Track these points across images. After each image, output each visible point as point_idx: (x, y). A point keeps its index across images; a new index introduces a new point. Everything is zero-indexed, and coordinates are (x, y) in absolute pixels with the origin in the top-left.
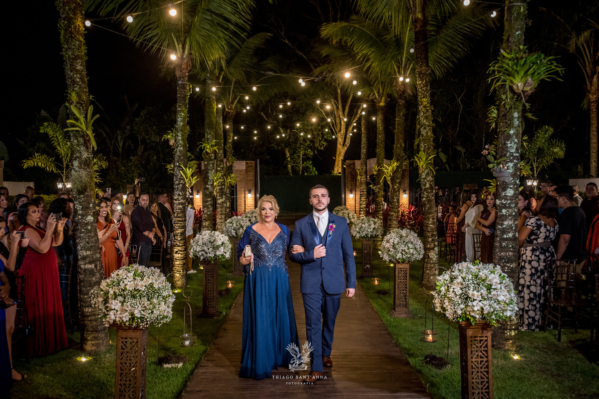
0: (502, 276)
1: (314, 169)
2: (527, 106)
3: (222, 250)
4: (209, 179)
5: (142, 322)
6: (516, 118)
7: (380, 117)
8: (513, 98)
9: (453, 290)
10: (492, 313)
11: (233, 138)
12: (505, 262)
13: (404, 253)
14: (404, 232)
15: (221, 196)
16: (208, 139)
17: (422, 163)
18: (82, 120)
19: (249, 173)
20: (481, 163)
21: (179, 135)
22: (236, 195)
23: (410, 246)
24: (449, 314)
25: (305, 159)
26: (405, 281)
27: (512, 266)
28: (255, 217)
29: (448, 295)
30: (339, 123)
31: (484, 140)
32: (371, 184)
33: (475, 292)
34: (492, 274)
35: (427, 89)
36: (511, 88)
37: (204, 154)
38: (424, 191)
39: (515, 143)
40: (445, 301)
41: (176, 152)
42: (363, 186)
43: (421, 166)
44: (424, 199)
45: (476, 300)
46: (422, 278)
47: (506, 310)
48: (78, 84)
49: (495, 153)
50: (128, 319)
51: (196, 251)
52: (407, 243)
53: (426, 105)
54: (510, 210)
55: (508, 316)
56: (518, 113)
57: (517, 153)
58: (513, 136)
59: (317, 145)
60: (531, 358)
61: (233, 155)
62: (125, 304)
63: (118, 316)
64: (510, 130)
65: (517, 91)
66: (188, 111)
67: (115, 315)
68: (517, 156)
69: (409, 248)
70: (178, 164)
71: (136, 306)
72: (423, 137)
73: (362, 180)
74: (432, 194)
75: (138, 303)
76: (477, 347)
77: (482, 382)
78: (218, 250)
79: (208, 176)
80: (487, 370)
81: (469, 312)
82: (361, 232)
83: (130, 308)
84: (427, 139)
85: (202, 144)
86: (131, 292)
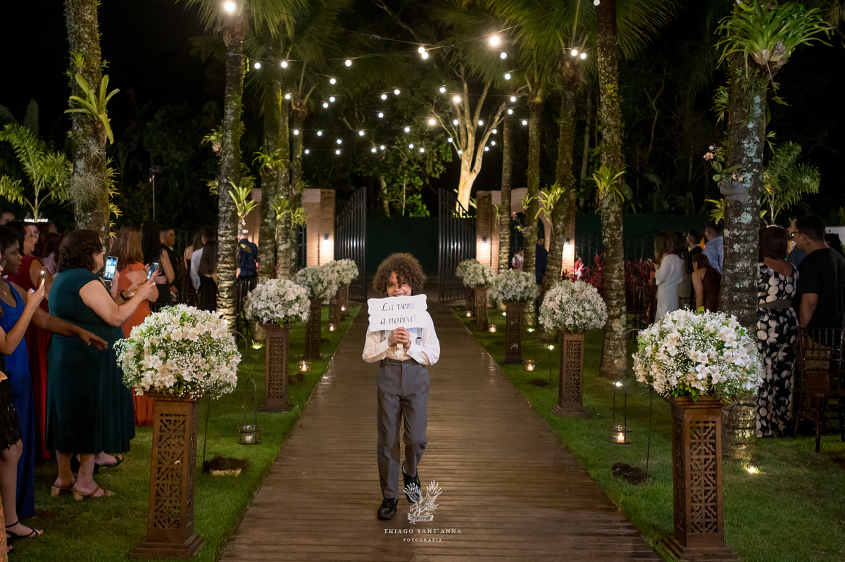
0: (739, 330)
1: (425, 207)
2: (775, 86)
3: (297, 309)
4: (269, 210)
5: (194, 389)
6: (757, 104)
7: (535, 119)
8: (754, 73)
9: (664, 349)
10: (725, 383)
11: (303, 151)
13: (577, 317)
14: (576, 286)
15: (285, 240)
16: (268, 148)
17: (604, 184)
18: (93, 97)
19: (326, 208)
20: (686, 202)
21: (229, 135)
22: (305, 242)
23: (587, 306)
24: (658, 386)
25: (410, 192)
26: (578, 360)
28: (338, 272)
29: (656, 358)
30: (465, 136)
31: (691, 166)
32: (518, 224)
33: (699, 352)
34: (725, 326)
35: (613, 70)
36: (751, 57)
37: (262, 170)
38: (606, 228)
39: (755, 143)
40: (652, 367)
41: (223, 162)
42: (505, 229)
43: (602, 188)
44: (607, 240)
45: (699, 363)
46: (601, 362)
47: (746, 380)
48: (85, 43)
49: (723, 159)
50: (172, 385)
51: (256, 309)
52: (581, 301)
53: (611, 94)
54: (746, 246)
55: (749, 389)
56: (761, 96)
57: (758, 158)
58: (752, 132)
59: (429, 170)
60: (775, 473)
61: (302, 178)
62: (168, 360)
63: (157, 380)
64: (748, 123)
65: (760, 63)
66: (242, 99)
67: (152, 377)
68: (758, 163)
69: (584, 310)
70: (225, 180)
71: (185, 365)
72: (605, 144)
73: (502, 220)
74: (619, 232)
75: (188, 361)
76: (700, 437)
77: (707, 491)
78: (291, 307)
79: (268, 205)
80: (714, 472)
81: (690, 382)
82: (505, 293)
83: (176, 367)
84: (612, 147)
85: (259, 155)
86: (178, 343)
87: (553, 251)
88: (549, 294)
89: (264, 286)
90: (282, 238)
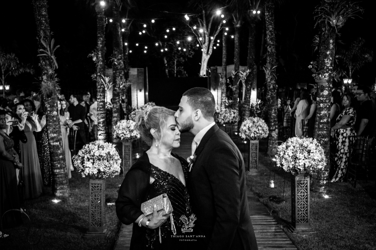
0: (317, 145)
1: (185, 72)
2: (339, 35)
3: (135, 133)
5: (105, 174)
6: (331, 43)
7: (237, 35)
8: (330, 30)
9: (287, 153)
10: (310, 166)
11: (129, 51)
12: (321, 137)
13: (255, 133)
14: (255, 119)
16: (115, 55)
17: (268, 71)
18: (48, 49)
19: (140, 77)
21: (100, 53)
22: (131, 93)
23: (260, 128)
24: (285, 168)
25: (178, 65)
26: (256, 151)
27: (325, 140)
29: (284, 157)
30: (204, 37)
32: (230, 85)
33: (301, 154)
34: (311, 144)
35: (272, 19)
36: (329, 23)
37: (113, 65)
38: (269, 91)
39: (330, 60)
40: (283, 160)
42: (224, 86)
43: (267, 73)
44: (269, 96)
45: (301, 159)
46: (267, 150)
47: (319, 165)
48: (44, 25)
49: (317, 67)
50: (96, 173)
51: (118, 133)
52: (257, 126)
53: (271, 30)
54: (325, 104)
55: (320, 168)
56: (333, 40)
57: (331, 67)
58: (329, 56)
59: (187, 54)
60: (335, 197)
61: (129, 64)
62: (95, 164)
63: (90, 171)
64: (327, 52)
65: (332, 26)
67: (88, 170)
68: (331, 69)
69: (259, 130)
70: (99, 74)
71: (101, 165)
72: (269, 53)
73: (223, 81)
74: (274, 92)
75: (102, 163)
76: (301, 187)
77: (304, 207)
78: (133, 132)
79: (116, 81)
80: (307, 200)
81: (297, 166)
82: (224, 119)
83: (97, 166)
84: (272, 55)
85: (111, 58)
86: (98, 157)
87: (246, 98)
88: (243, 123)
89: (121, 124)
90: (122, 94)
